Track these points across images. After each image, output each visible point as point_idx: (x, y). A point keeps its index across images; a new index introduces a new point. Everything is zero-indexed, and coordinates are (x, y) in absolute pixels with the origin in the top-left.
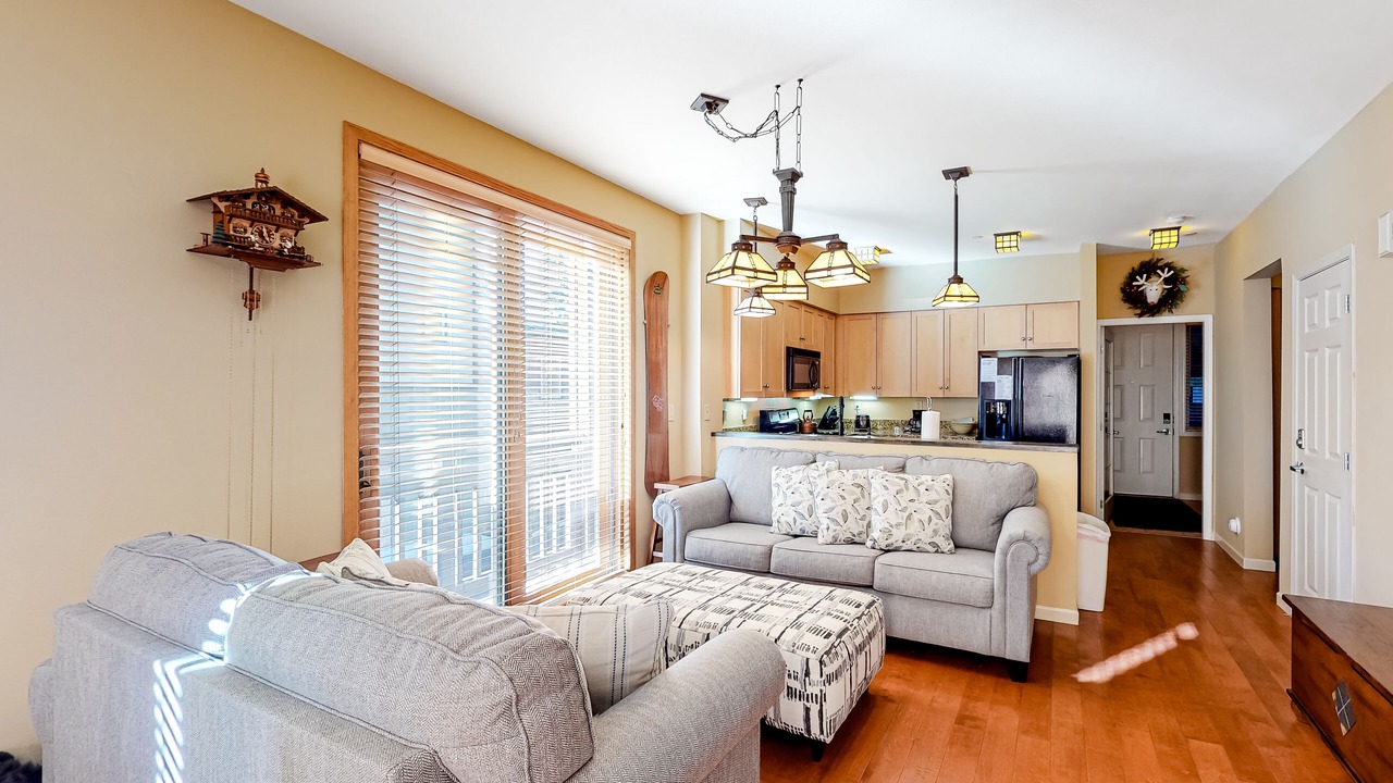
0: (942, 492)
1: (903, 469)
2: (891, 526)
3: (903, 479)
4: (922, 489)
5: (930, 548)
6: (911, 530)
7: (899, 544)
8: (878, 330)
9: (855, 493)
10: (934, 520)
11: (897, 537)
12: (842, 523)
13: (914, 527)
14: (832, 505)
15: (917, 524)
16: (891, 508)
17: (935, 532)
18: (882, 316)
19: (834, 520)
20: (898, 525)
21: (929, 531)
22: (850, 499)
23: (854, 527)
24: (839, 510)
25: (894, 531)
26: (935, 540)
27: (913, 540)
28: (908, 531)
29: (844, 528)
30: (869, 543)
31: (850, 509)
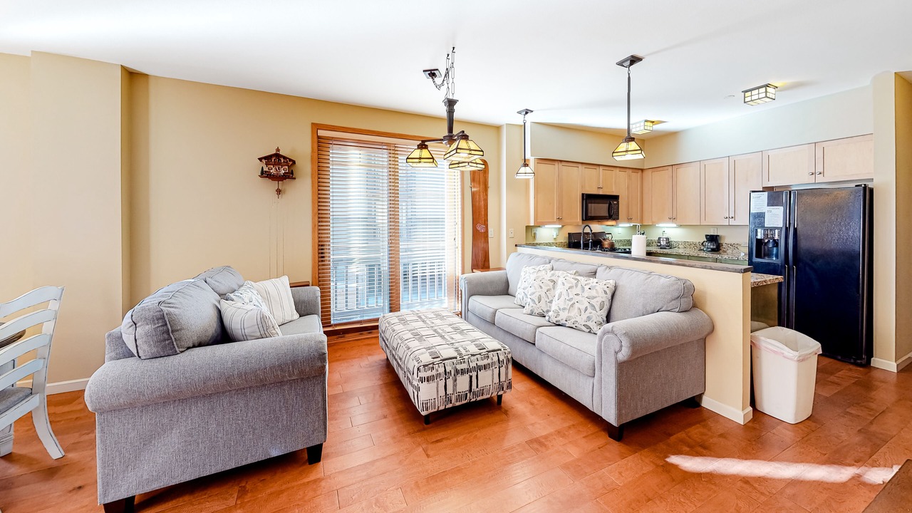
0: (600, 291)
1: (594, 274)
2: (560, 309)
3: (576, 279)
4: (586, 288)
5: (584, 328)
6: (572, 314)
7: (563, 322)
8: (673, 178)
9: (549, 285)
10: (589, 310)
11: (562, 317)
12: (537, 302)
13: (574, 312)
14: (535, 291)
15: (576, 310)
16: (563, 298)
17: (589, 318)
18: (675, 167)
19: (533, 300)
20: (564, 309)
21: (584, 316)
22: (545, 289)
23: (543, 306)
24: (537, 294)
25: (561, 313)
26: (589, 324)
27: (573, 320)
28: (569, 315)
29: (538, 306)
30: (547, 318)
31: (543, 295)
